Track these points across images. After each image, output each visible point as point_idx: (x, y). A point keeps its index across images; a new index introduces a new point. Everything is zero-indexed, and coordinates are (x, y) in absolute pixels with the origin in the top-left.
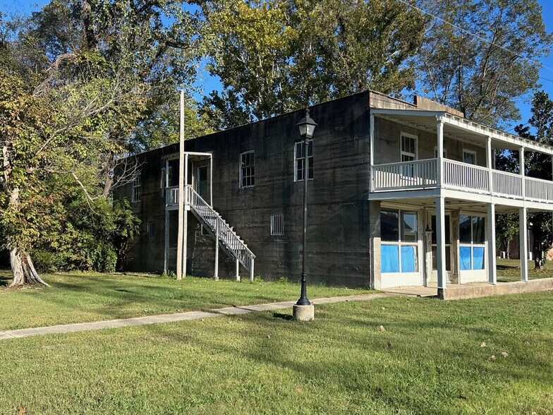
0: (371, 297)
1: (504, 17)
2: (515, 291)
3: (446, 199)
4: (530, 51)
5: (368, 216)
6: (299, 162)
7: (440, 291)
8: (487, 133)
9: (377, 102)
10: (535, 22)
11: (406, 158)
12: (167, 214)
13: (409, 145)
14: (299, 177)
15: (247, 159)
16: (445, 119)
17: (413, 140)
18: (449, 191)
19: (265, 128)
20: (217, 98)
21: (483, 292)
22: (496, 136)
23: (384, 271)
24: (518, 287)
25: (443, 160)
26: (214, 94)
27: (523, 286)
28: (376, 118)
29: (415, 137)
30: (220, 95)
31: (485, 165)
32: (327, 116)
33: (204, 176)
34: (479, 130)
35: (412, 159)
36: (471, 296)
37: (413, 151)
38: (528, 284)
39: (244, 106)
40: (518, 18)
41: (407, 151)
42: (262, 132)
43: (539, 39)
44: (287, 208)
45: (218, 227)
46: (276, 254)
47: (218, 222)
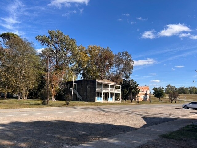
0: (95, 103)
9: (97, 80)
12: (70, 92)
16: (103, 83)
25: (103, 88)
28: (97, 82)
31: (109, 88)
32: (92, 81)
33: (75, 86)
41: (101, 86)
42: (84, 82)
44: (87, 92)
45: (77, 94)
46: (85, 98)
47: (78, 93)
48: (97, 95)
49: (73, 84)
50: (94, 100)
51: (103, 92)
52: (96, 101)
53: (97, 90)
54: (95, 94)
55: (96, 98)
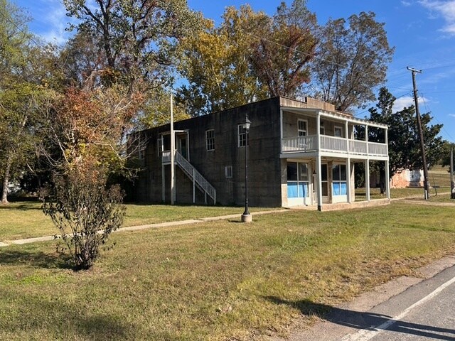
0: (282, 211)
1: (364, 39)
2: (362, 206)
3: (322, 157)
4: (380, 59)
5: (280, 167)
6: (241, 136)
7: (319, 207)
8: (345, 119)
9: (284, 103)
10: (383, 41)
11: (301, 134)
12: (163, 167)
13: (302, 125)
14: (241, 145)
15: (210, 135)
16: (320, 113)
17: (305, 123)
18: (323, 153)
19: (220, 116)
20: (185, 90)
21: (343, 206)
22: (350, 120)
23: (289, 197)
24: (364, 204)
25: (320, 135)
26: (184, 87)
27: (367, 203)
28: (283, 112)
29: (306, 121)
30: (188, 88)
31: (344, 137)
32: (256, 110)
33: (184, 143)
34: (341, 118)
35: (304, 134)
36: (336, 209)
37: (305, 129)
38: (370, 202)
39: (203, 95)
40: (372, 39)
41: (302, 129)
42: (218, 118)
43: (385, 52)
44: (234, 162)
45: (194, 174)
46: (228, 189)
47: (194, 171)
48: (284, 172)
49: (173, 132)
50: (276, 201)
51: (321, 154)
52: (283, 205)
53: (285, 148)
54: (278, 172)
55: (284, 187)
